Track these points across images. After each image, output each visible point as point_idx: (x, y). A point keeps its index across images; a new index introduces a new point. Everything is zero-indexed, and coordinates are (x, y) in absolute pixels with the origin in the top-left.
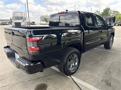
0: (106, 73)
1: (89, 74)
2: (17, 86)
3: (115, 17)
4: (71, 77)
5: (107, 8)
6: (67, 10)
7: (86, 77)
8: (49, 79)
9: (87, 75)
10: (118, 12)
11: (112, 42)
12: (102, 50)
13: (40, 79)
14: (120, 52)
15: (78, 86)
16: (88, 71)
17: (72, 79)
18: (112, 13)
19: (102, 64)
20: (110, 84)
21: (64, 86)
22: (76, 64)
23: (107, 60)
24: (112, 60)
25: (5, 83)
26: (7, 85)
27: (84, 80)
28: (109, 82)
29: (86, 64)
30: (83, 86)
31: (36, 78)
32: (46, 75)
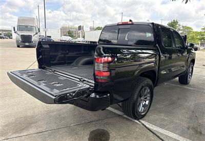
0: (190, 118)
1: (167, 118)
2: (61, 133)
3: (186, 36)
4: (140, 122)
5: (174, 20)
6: (130, 21)
7: (162, 123)
8: (107, 124)
9: (164, 120)
10: (190, 28)
11: (190, 74)
12: (175, 85)
13: (94, 123)
14: (203, 89)
15: (155, 135)
16: (163, 115)
17: (143, 124)
18: (182, 30)
19: (181, 105)
20: (201, 133)
21: (134, 133)
22: (147, 102)
23: (187, 100)
24: (195, 101)
25: (40, 127)
26: (44, 131)
27: (162, 126)
28: (199, 130)
29: (157, 105)
30: (161, 134)
31: (87, 121)
32: (101, 119)
